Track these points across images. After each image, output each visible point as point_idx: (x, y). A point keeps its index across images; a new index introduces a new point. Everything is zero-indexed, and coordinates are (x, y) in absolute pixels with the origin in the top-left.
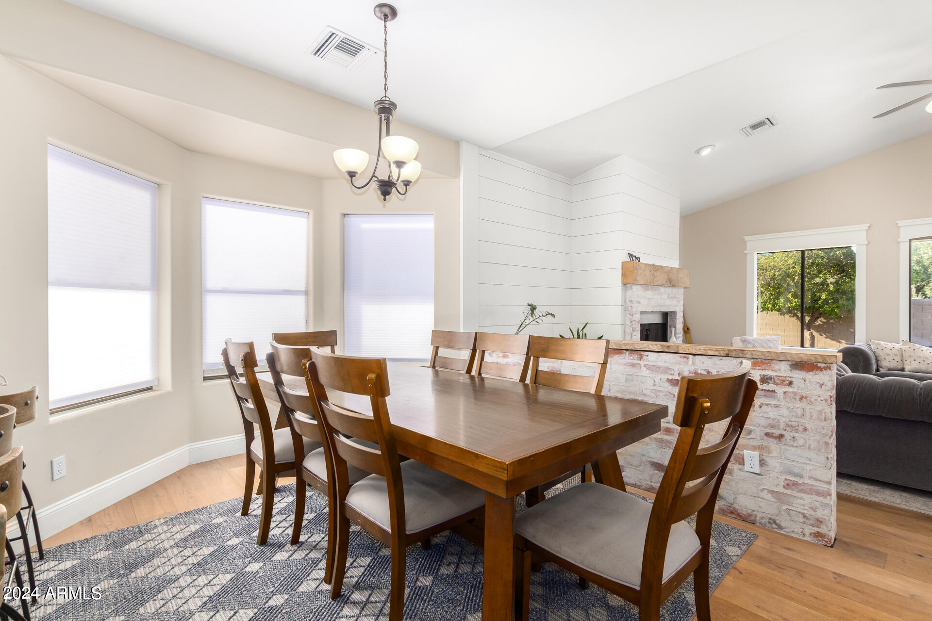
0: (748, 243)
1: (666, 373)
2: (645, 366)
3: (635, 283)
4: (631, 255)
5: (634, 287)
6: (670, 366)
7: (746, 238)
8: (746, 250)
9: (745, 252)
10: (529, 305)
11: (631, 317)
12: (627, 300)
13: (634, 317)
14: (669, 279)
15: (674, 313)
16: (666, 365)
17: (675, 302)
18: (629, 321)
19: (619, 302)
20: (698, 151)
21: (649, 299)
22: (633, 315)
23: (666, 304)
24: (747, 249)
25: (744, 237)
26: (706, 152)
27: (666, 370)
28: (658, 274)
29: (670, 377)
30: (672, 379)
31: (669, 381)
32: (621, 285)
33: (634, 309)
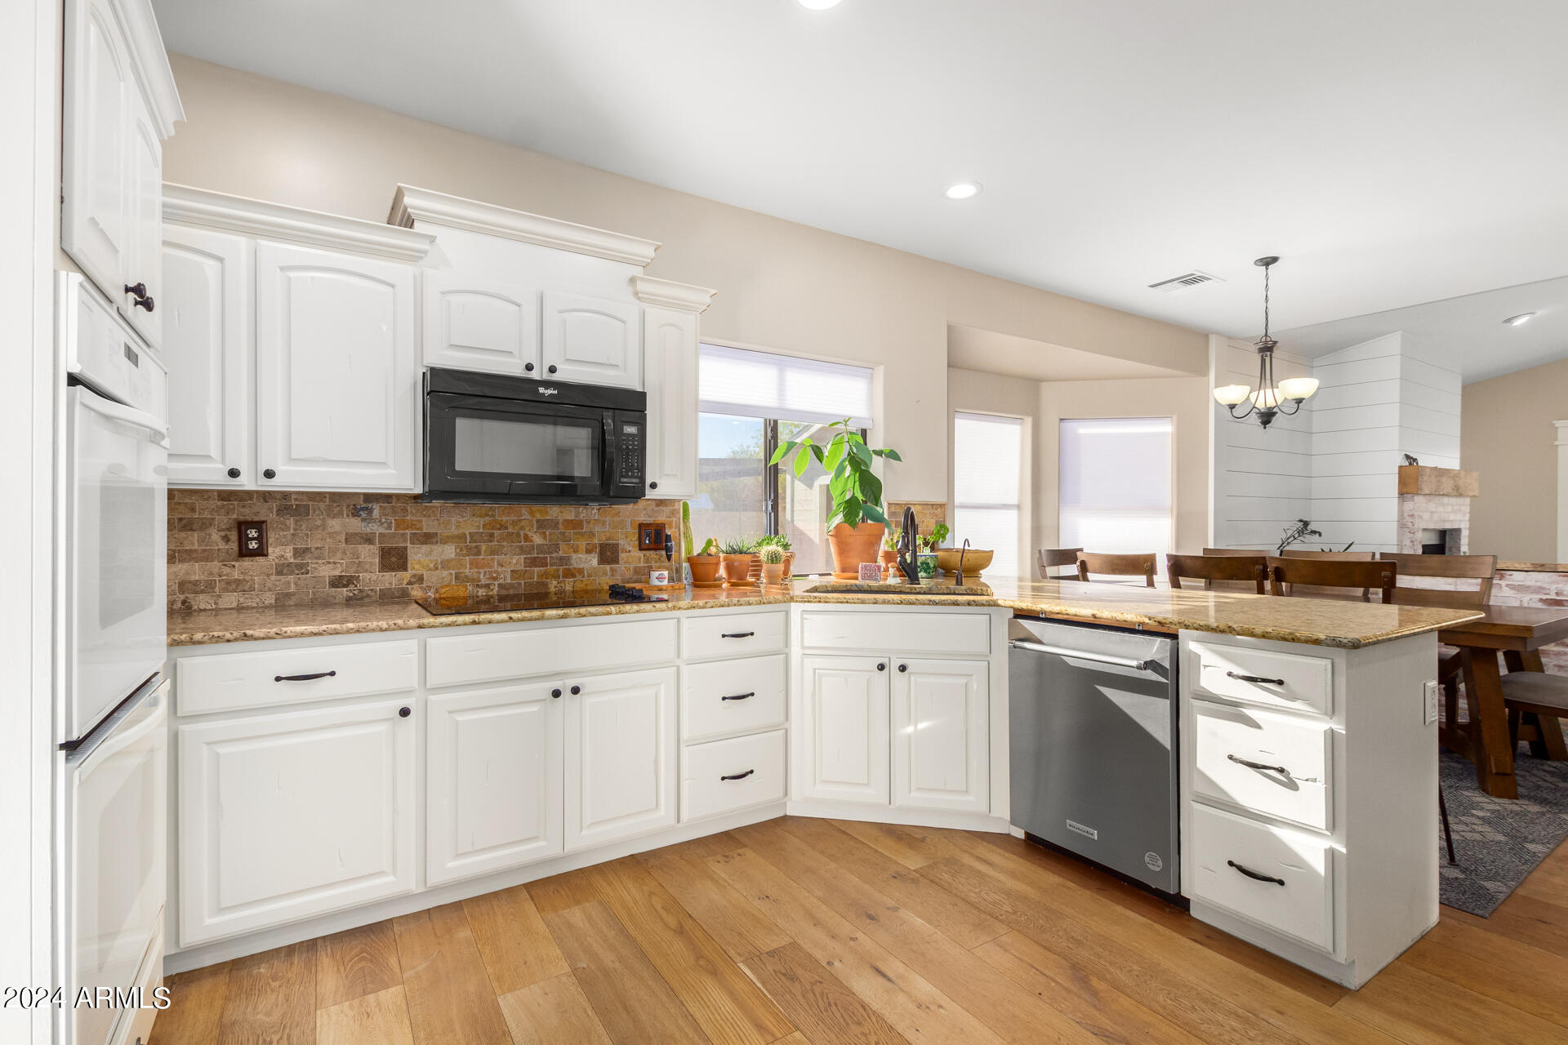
0: (1559, 430)
1: (1538, 593)
2: (1507, 585)
3: (1417, 492)
4: (1408, 457)
5: (1416, 498)
6: (1544, 586)
7: (1558, 424)
8: (1556, 440)
9: (1556, 443)
10: (1301, 521)
11: (1412, 535)
12: (1406, 514)
13: (1416, 536)
14: (1456, 486)
15: (1458, 531)
16: (1539, 584)
17: (1459, 517)
18: (1409, 541)
19: (1395, 516)
20: (1509, 320)
21: (1432, 512)
22: (1414, 533)
23: (1450, 519)
24: (1559, 438)
25: (1554, 422)
26: (1518, 322)
27: (1539, 590)
28: (1444, 480)
29: (1545, 597)
30: (1547, 599)
31: (1541, 600)
32: (1397, 495)
33: (1416, 526)
